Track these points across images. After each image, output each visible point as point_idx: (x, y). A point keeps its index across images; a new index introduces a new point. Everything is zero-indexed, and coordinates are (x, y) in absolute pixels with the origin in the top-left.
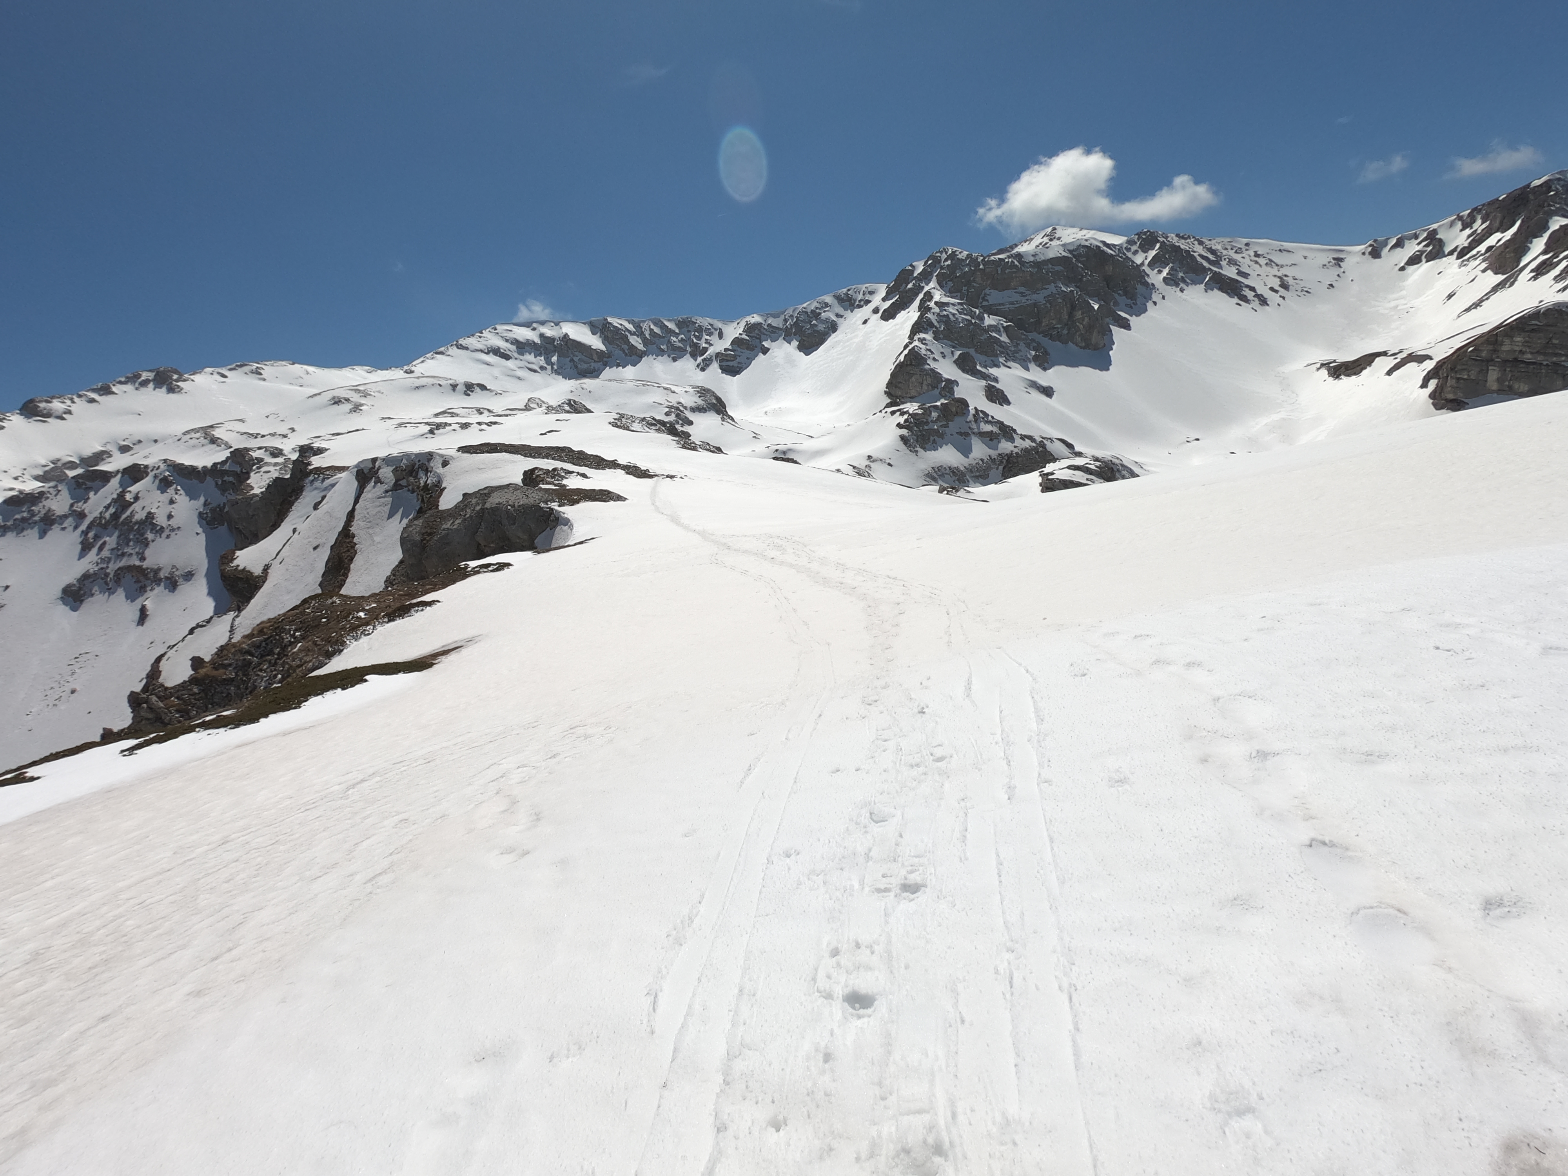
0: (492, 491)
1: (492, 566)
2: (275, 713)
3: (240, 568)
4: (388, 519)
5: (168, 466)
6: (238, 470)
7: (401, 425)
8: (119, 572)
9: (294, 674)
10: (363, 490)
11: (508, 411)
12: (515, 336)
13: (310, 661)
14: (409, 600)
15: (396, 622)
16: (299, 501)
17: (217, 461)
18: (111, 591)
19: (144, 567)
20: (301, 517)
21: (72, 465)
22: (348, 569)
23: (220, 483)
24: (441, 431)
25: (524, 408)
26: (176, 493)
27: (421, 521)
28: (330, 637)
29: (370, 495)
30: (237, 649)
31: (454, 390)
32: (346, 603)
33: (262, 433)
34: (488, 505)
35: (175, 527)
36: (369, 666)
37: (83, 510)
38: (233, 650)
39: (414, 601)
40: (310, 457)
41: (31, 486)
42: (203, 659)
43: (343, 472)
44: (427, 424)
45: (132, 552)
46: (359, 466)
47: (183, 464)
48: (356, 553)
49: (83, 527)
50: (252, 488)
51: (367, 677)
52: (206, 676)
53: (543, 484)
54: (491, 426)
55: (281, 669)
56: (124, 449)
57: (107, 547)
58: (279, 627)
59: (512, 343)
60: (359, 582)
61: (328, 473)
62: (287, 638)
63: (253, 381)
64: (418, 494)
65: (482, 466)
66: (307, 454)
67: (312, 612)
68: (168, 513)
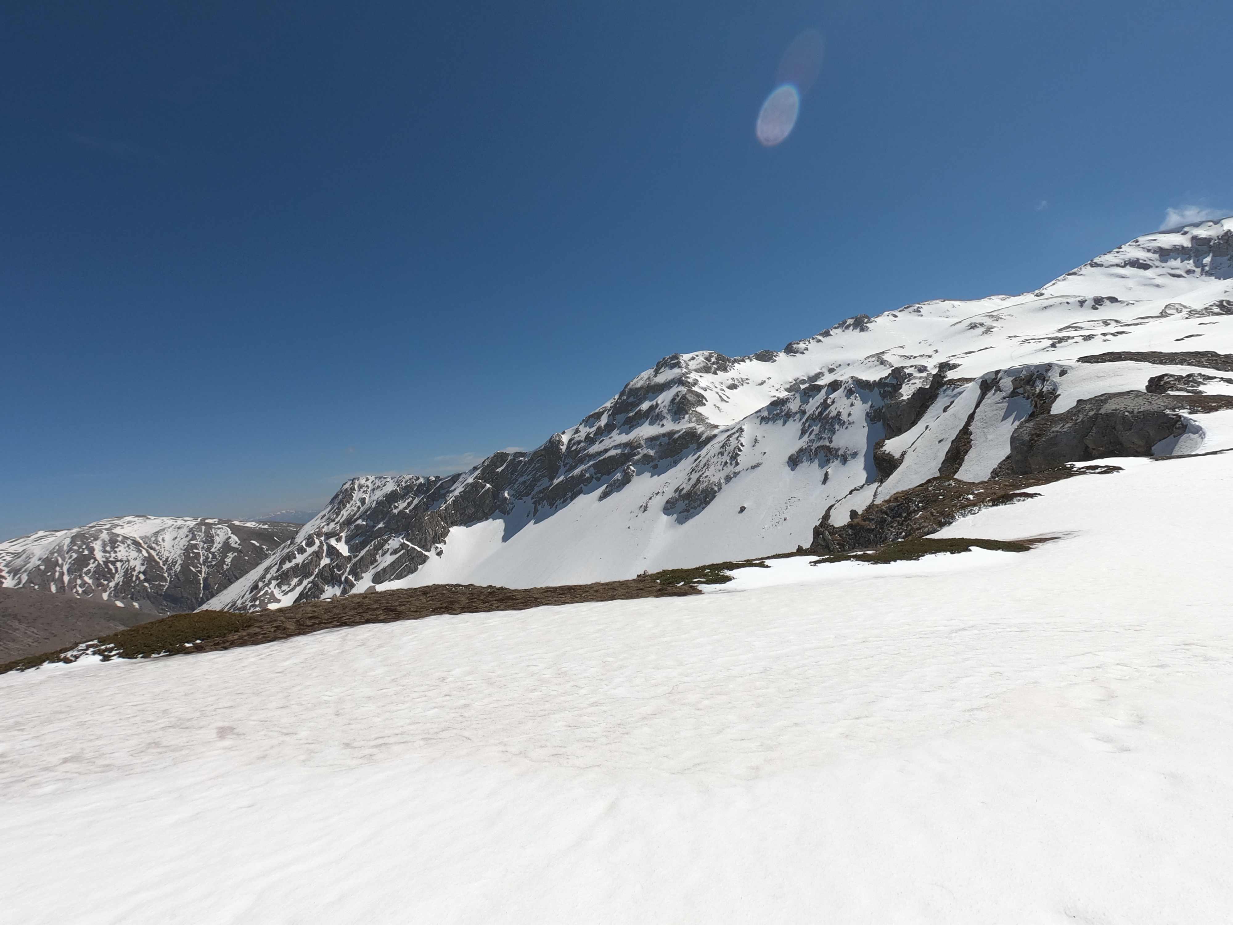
0: (1110, 397)
1: (1099, 469)
2: (901, 559)
3: (887, 452)
4: (1002, 421)
5: (853, 381)
6: (895, 383)
7: (1024, 341)
8: (817, 449)
9: (914, 534)
10: (985, 396)
11: (1139, 320)
12: (1159, 245)
13: (927, 527)
14: (1013, 490)
15: (998, 507)
16: (933, 405)
17: (882, 377)
18: (812, 460)
19: (831, 447)
20: (933, 417)
21: (803, 382)
22: (963, 460)
23: (882, 392)
24: (1063, 344)
25: (1160, 315)
26: (855, 399)
27: (1032, 423)
28: (944, 511)
29: (989, 401)
30: (879, 509)
31: (1081, 306)
32: (959, 487)
33: (914, 356)
34: (1102, 411)
35: (851, 422)
36: (974, 539)
37: (805, 410)
38: (877, 509)
39: (1017, 492)
40: (946, 372)
41: (783, 394)
42: (857, 512)
43: (970, 382)
44: (1050, 338)
45: (826, 436)
46: (984, 378)
47: (862, 380)
48: (971, 447)
49: (804, 420)
50: (902, 396)
51: (971, 548)
52: (858, 524)
53: (1172, 391)
54: (1117, 336)
55: (906, 528)
56: (831, 371)
57: (814, 433)
58: (908, 497)
59: (1155, 252)
60: (970, 471)
61: (958, 383)
62: (913, 507)
63: (915, 318)
64: (1032, 400)
65: (1102, 374)
66: (944, 370)
67: (933, 490)
68: (848, 413)
